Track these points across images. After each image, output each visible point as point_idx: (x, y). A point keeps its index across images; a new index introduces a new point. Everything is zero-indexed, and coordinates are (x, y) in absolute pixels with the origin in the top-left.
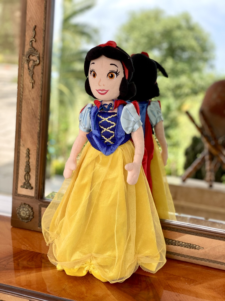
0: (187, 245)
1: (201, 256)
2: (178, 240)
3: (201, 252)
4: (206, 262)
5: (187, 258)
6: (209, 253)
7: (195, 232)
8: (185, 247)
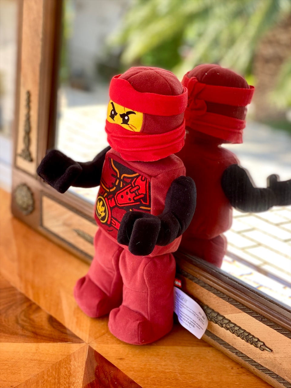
0: (241, 334)
2: (229, 318)
6: (280, 364)
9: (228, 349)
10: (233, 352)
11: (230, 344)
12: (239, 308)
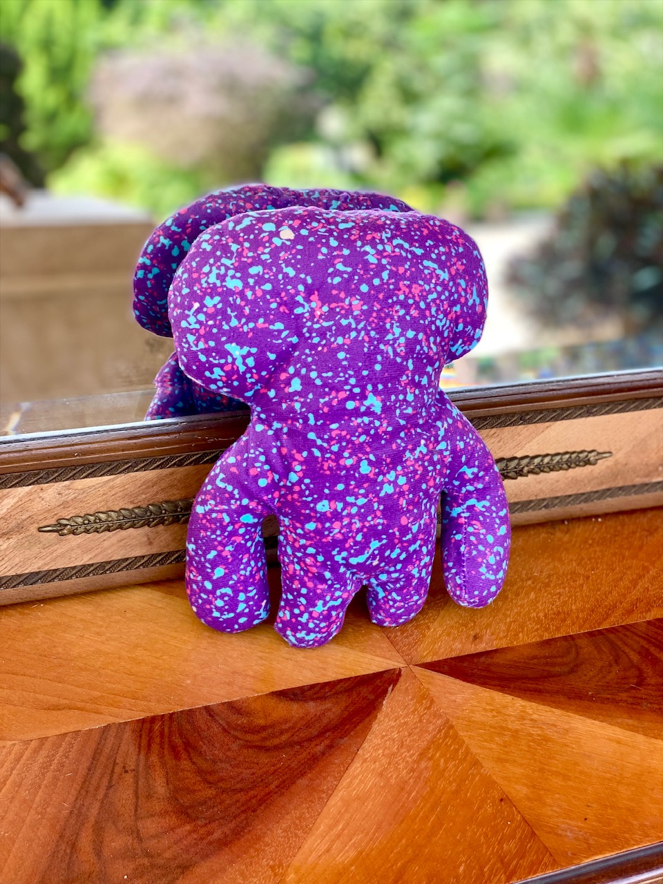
0: (558, 462)
1: (602, 483)
2: (527, 454)
3: (603, 467)
4: (616, 498)
5: (556, 507)
6: (626, 464)
7: (586, 405)
8: (552, 470)
9: (530, 511)
10: (541, 509)
11: (533, 498)
12: (549, 419)
